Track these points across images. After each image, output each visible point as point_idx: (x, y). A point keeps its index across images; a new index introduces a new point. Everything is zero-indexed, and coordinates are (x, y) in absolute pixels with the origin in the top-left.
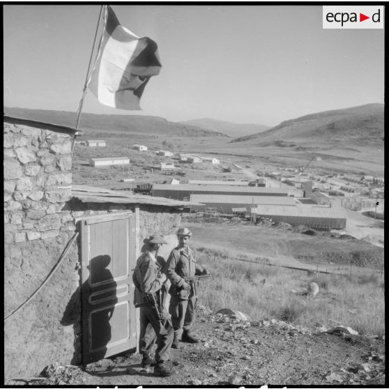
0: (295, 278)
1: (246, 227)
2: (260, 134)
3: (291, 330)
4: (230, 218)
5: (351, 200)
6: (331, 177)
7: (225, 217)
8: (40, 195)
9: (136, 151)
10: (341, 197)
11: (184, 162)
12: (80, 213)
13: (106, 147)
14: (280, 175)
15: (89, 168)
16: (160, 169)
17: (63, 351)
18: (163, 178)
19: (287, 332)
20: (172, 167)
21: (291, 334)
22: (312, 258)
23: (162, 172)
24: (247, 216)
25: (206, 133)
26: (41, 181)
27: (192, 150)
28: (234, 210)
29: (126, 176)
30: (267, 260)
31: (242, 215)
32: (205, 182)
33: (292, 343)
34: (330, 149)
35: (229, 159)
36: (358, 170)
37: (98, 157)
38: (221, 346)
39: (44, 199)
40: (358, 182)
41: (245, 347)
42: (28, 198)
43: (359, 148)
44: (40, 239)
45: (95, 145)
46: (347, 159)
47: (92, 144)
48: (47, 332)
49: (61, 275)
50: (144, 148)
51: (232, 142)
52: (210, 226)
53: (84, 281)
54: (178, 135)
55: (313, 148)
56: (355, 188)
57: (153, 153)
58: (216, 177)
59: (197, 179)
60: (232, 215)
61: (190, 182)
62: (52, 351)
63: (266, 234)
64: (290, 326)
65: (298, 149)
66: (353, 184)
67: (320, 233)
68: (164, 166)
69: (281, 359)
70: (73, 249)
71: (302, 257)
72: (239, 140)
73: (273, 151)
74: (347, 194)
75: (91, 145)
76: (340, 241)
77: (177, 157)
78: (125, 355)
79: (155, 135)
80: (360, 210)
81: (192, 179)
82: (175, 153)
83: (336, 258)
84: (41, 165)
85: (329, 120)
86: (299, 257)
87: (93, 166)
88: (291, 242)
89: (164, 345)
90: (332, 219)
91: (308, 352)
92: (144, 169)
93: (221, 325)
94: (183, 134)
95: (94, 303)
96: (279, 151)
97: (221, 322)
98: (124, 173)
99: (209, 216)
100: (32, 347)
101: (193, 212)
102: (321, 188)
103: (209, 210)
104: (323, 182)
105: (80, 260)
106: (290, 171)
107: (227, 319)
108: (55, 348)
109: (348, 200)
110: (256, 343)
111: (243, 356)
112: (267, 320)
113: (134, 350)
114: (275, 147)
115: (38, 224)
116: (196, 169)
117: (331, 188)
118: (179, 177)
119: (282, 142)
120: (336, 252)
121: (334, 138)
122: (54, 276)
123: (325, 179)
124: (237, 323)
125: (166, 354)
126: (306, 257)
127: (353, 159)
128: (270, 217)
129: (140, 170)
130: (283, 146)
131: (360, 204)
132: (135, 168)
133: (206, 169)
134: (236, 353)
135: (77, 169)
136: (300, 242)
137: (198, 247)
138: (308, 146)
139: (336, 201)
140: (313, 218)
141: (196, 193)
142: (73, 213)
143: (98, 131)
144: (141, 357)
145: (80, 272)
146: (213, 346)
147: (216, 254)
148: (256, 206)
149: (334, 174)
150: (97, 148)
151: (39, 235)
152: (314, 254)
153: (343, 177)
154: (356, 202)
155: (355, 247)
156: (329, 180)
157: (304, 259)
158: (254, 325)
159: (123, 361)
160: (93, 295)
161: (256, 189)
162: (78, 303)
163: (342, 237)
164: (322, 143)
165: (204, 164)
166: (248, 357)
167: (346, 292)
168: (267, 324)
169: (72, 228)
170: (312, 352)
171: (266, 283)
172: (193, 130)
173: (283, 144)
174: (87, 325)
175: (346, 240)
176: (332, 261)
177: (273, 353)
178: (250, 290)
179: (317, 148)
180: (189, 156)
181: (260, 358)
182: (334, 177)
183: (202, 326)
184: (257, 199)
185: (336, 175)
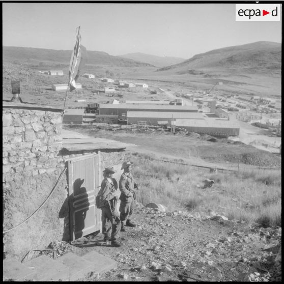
0: (200, 175)
1: (168, 136)
2: (178, 65)
3: (190, 218)
4: (156, 129)
5: (244, 114)
6: (230, 97)
7: (152, 128)
8: (45, 148)
9: (86, 78)
10: (237, 112)
11: (123, 87)
12: (67, 157)
13: (64, 76)
14: (192, 96)
15: (52, 92)
16: (104, 92)
17: (59, 234)
18: (107, 99)
19: (187, 219)
20: (113, 90)
21: (189, 220)
22: (214, 158)
23: (105, 94)
24: (168, 127)
25: (138, 64)
26: (45, 141)
27: (128, 77)
28: (159, 123)
29: (79, 98)
30: (182, 161)
31: (165, 126)
32: (138, 102)
33: (189, 226)
34: (230, 75)
35: (156, 84)
36: (249, 92)
37: (58, 83)
38: (148, 228)
39: (48, 151)
40: (249, 101)
41: (162, 228)
42: (39, 150)
43: (251, 75)
44: (46, 173)
45: (56, 74)
46: (242, 84)
47: (54, 73)
48: (51, 224)
49: (58, 192)
50: (93, 76)
51: (158, 71)
52: (141, 136)
53: (70, 194)
54: (117, 66)
55: (217, 75)
56: (246, 105)
57: (99, 80)
58: (146, 98)
59: (132, 100)
60: (158, 126)
61: (127, 102)
62: (54, 234)
63: (182, 141)
64: (190, 215)
65: (206, 76)
66: (245, 102)
67: (220, 140)
68: (107, 90)
69: (182, 235)
70: (64, 177)
71: (207, 158)
72: (162, 69)
73: (188, 77)
74: (240, 110)
75: (52, 74)
76: (234, 146)
77: (117, 83)
78: (94, 234)
79: (100, 65)
80: (250, 121)
81: (128, 99)
82: (116, 80)
83: (230, 158)
84: (46, 131)
85: (229, 54)
86: (204, 158)
87: (54, 90)
88: (199, 147)
89: (116, 230)
90: (229, 129)
91: (198, 230)
92: (92, 92)
93: (149, 215)
94: (121, 64)
95: (76, 206)
96: (192, 77)
97: (149, 213)
98: (77, 95)
99: (141, 127)
100: (43, 232)
101: (129, 124)
102: (222, 106)
103: (140, 123)
104: (223, 101)
105: (68, 183)
106: (200, 93)
107: (153, 211)
108: (55, 233)
109: (242, 114)
110: (169, 225)
111: (161, 234)
112: (176, 211)
113: (98, 232)
114: (189, 75)
115: (44, 165)
116: (131, 92)
117: (229, 106)
118: (118, 98)
119: (194, 71)
120: (230, 154)
121: (232, 67)
122: (54, 193)
123: (225, 99)
124: (159, 214)
125: (117, 235)
126: (209, 158)
127: (246, 84)
128: (185, 128)
129: (89, 93)
130: (195, 74)
131: (250, 118)
132: (85, 91)
133: (139, 92)
134: (157, 232)
135: (42, 92)
136: (205, 147)
137: (133, 153)
138: (213, 74)
139: (233, 116)
140: (216, 128)
141: (131, 110)
142: (64, 157)
143: (57, 63)
144: (104, 236)
145: (68, 190)
146: (144, 228)
147: (146, 158)
148: (175, 120)
149: (232, 95)
150: (57, 77)
151: (45, 171)
152: (215, 155)
153: (238, 97)
154: (247, 115)
155: (244, 150)
156: (228, 100)
157: (208, 159)
158: (169, 215)
159: (93, 238)
160: (75, 202)
161: (175, 107)
162: (67, 207)
163: (236, 143)
164: (224, 72)
165: (137, 88)
166: (164, 235)
167: (233, 186)
168: (176, 214)
169: (63, 165)
170: (200, 231)
171: (179, 181)
172: (128, 62)
173: (194, 72)
174: (73, 219)
175: (238, 145)
176: (228, 160)
177: (178, 231)
178: (169, 187)
179: (220, 75)
180: (126, 82)
181: (171, 235)
182: (232, 97)
183: (137, 216)
184: (175, 115)
185: (233, 96)
